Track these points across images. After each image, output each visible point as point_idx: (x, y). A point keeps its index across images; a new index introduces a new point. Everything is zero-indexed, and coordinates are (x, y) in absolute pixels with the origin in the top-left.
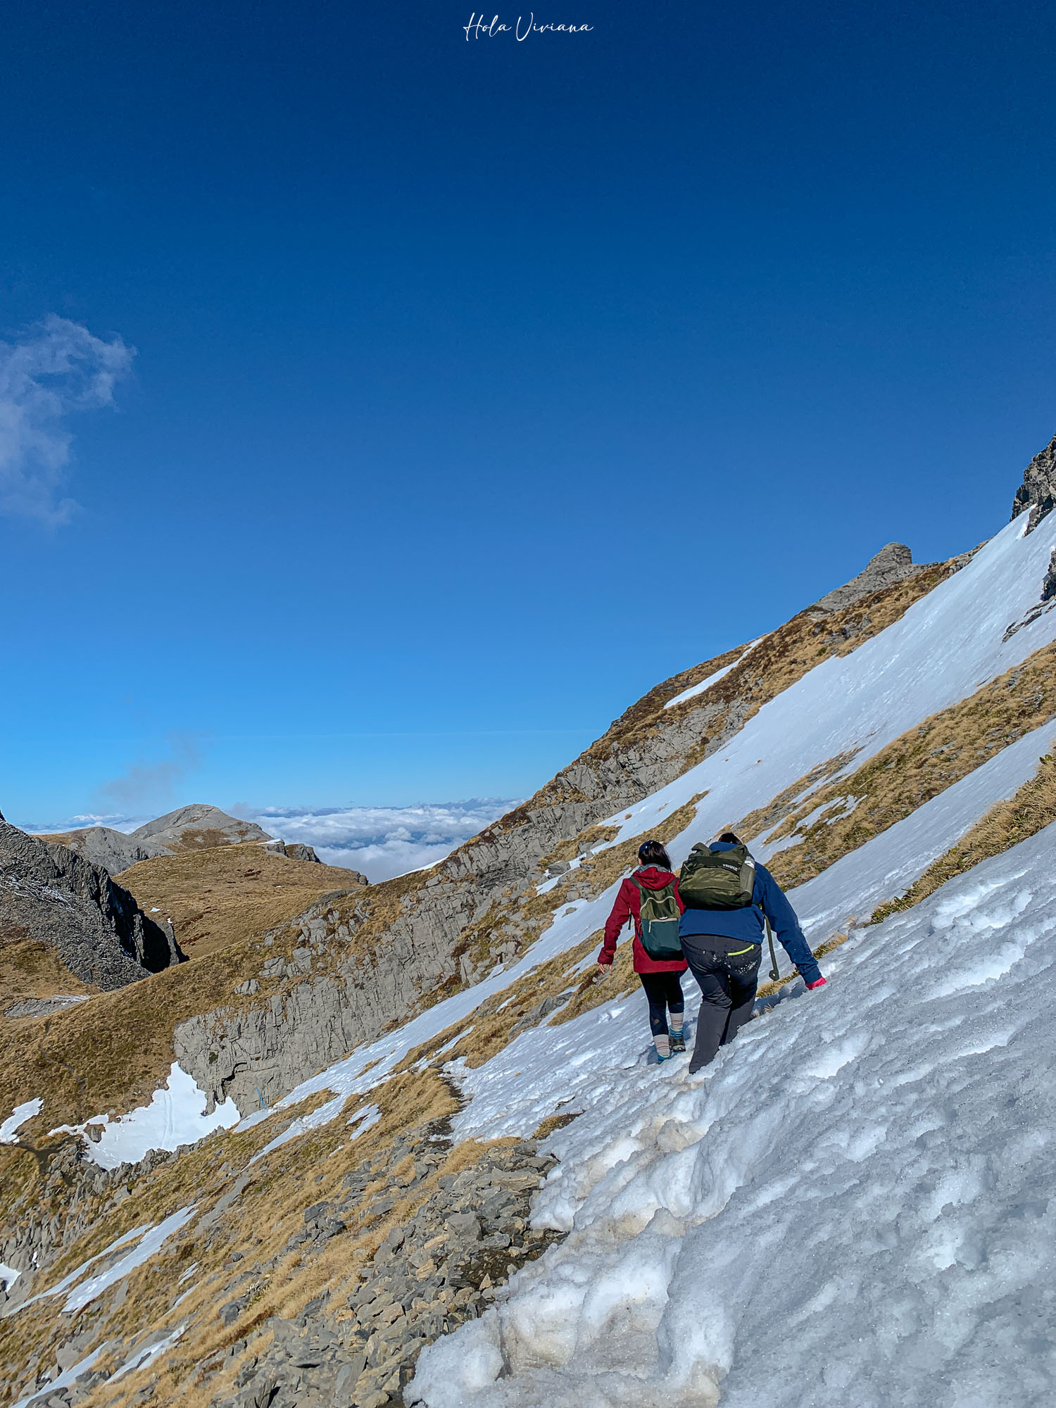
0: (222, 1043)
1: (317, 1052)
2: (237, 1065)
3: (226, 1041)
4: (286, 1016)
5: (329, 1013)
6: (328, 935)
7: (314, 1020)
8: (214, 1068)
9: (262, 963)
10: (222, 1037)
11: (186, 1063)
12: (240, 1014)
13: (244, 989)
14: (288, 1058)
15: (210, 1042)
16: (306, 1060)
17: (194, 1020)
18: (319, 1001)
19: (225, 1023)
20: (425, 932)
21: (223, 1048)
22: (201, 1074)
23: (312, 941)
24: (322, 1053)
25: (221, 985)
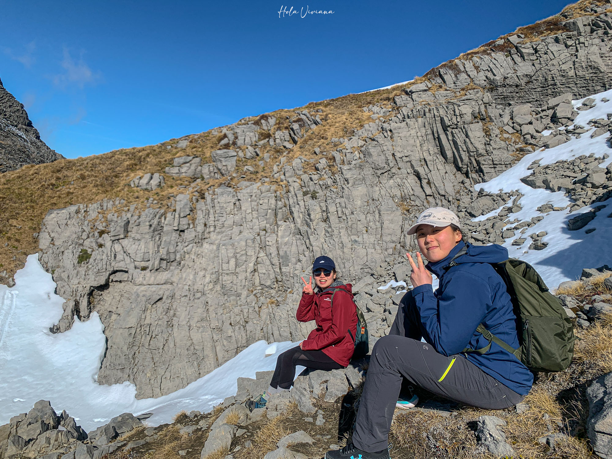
0: (100, 240)
1: (236, 274)
2: (114, 272)
3: (106, 239)
4: (194, 220)
5: (259, 224)
6: (260, 139)
7: (236, 229)
8: (82, 270)
9: (172, 159)
10: (101, 233)
11: (49, 258)
12: (132, 208)
13: (144, 181)
14: (188, 275)
15: (84, 236)
16: (216, 283)
17: (73, 209)
18: (246, 206)
19: (109, 217)
20: (411, 142)
21: (101, 246)
22: (64, 276)
23: (240, 142)
24: (242, 276)
25: (116, 176)
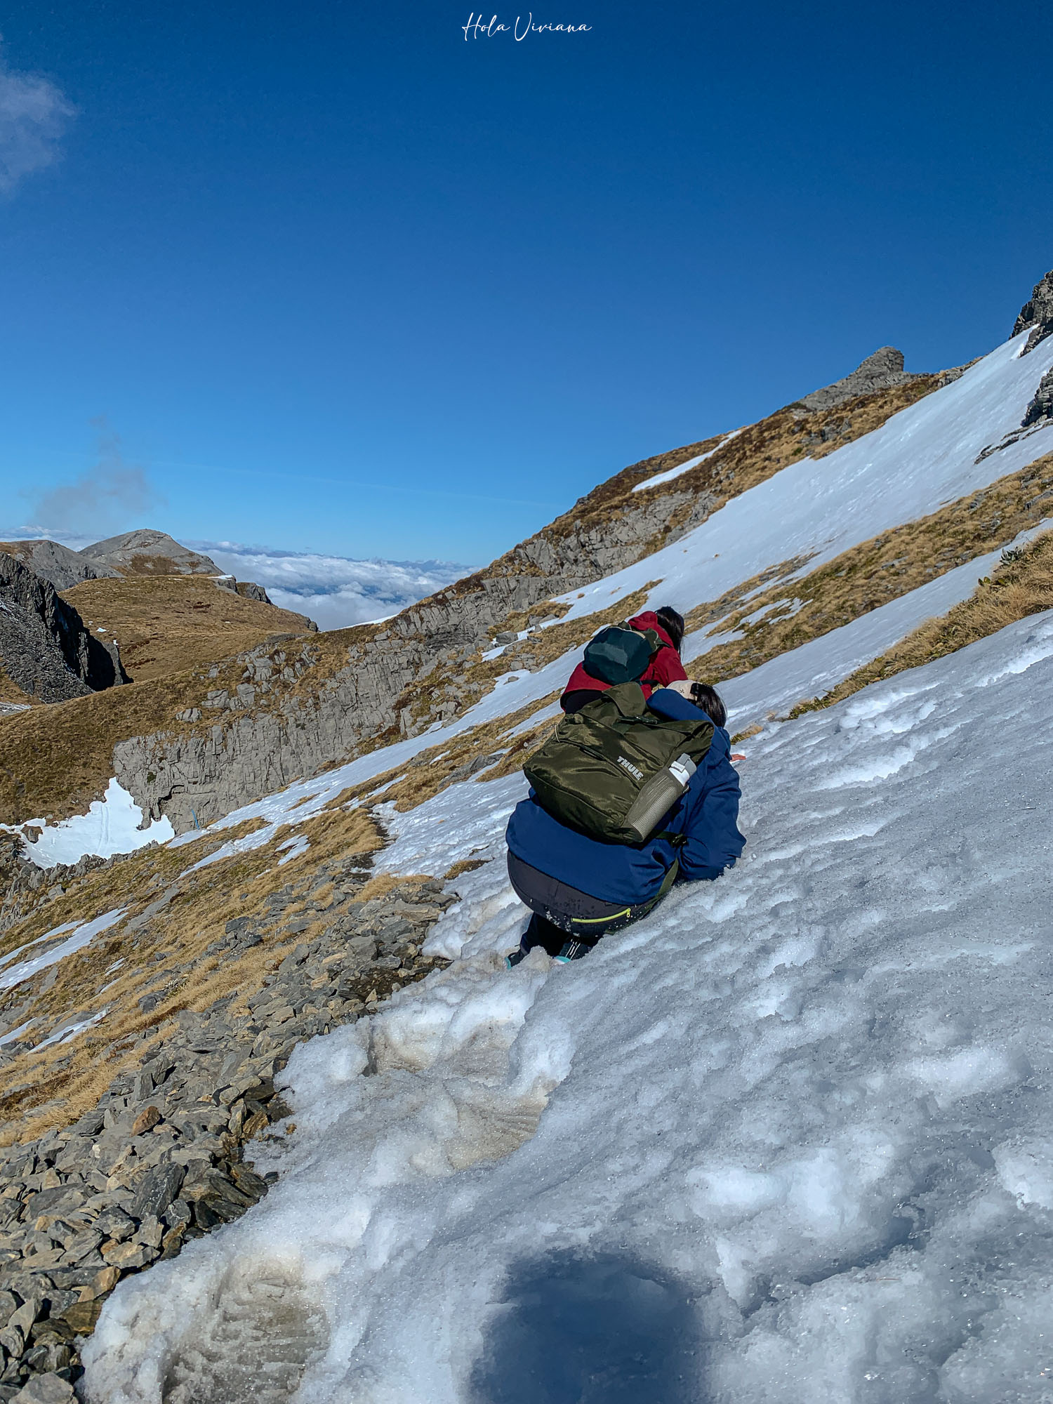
0: (160, 765)
1: (254, 782)
2: (174, 787)
3: (165, 763)
4: (226, 746)
5: (269, 748)
6: (273, 675)
7: (254, 752)
8: (151, 787)
9: (206, 693)
10: (161, 759)
11: (124, 779)
12: (180, 739)
13: (186, 715)
14: (225, 785)
15: (149, 762)
16: (243, 789)
17: (135, 740)
18: (260, 735)
19: (165, 746)
20: (370, 683)
21: (162, 769)
22: (138, 791)
23: (257, 678)
24: (259, 784)
25: (163, 710)
